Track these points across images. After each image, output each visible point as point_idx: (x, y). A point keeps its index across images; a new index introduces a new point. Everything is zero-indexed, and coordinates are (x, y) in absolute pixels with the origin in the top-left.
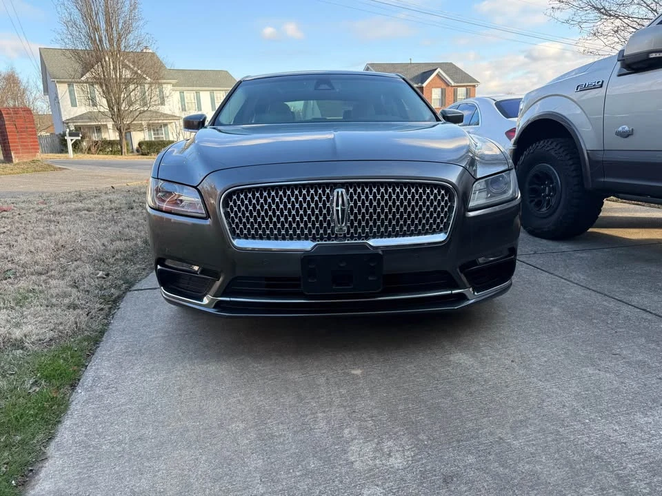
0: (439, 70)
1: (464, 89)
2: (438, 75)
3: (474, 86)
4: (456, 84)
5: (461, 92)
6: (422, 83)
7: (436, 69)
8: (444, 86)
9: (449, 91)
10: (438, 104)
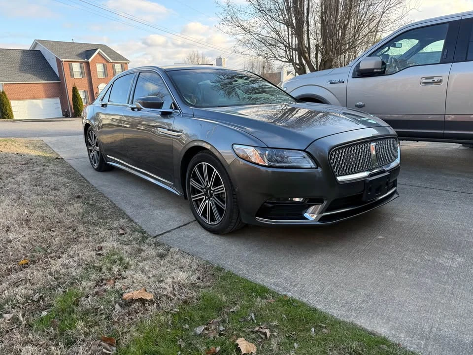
0: (99, 50)
1: (120, 65)
2: (98, 53)
3: (126, 63)
4: (113, 61)
5: (118, 67)
6: (88, 59)
7: (97, 49)
8: (105, 62)
9: (109, 66)
10: (103, 75)
